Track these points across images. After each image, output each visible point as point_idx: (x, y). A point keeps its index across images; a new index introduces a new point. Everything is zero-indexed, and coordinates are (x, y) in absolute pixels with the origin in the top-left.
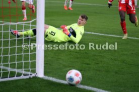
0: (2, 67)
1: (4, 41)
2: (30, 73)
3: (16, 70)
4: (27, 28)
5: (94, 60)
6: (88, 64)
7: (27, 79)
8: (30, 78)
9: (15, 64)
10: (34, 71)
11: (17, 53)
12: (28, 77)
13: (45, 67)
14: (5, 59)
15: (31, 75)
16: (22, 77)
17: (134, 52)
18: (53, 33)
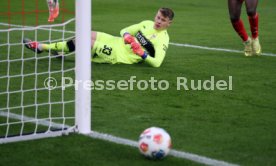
0: (8, 115)
1: (11, 63)
2: (63, 126)
3: (36, 121)
4: (56, 37)
5: (189, 99)
6: (177, 107)
7: (58, 137)
8: (64, 135)
9: (34, 107)
10: (71, 122)
11: (38, 87)
12: (59, 133)
13: (92, 113)
14: (15, 100)
15: (65, 129)
16: (48, 134)
17: (267, 83)
18: (107, 51)
